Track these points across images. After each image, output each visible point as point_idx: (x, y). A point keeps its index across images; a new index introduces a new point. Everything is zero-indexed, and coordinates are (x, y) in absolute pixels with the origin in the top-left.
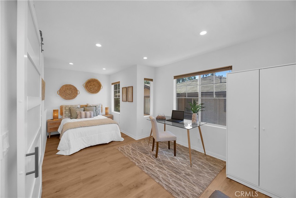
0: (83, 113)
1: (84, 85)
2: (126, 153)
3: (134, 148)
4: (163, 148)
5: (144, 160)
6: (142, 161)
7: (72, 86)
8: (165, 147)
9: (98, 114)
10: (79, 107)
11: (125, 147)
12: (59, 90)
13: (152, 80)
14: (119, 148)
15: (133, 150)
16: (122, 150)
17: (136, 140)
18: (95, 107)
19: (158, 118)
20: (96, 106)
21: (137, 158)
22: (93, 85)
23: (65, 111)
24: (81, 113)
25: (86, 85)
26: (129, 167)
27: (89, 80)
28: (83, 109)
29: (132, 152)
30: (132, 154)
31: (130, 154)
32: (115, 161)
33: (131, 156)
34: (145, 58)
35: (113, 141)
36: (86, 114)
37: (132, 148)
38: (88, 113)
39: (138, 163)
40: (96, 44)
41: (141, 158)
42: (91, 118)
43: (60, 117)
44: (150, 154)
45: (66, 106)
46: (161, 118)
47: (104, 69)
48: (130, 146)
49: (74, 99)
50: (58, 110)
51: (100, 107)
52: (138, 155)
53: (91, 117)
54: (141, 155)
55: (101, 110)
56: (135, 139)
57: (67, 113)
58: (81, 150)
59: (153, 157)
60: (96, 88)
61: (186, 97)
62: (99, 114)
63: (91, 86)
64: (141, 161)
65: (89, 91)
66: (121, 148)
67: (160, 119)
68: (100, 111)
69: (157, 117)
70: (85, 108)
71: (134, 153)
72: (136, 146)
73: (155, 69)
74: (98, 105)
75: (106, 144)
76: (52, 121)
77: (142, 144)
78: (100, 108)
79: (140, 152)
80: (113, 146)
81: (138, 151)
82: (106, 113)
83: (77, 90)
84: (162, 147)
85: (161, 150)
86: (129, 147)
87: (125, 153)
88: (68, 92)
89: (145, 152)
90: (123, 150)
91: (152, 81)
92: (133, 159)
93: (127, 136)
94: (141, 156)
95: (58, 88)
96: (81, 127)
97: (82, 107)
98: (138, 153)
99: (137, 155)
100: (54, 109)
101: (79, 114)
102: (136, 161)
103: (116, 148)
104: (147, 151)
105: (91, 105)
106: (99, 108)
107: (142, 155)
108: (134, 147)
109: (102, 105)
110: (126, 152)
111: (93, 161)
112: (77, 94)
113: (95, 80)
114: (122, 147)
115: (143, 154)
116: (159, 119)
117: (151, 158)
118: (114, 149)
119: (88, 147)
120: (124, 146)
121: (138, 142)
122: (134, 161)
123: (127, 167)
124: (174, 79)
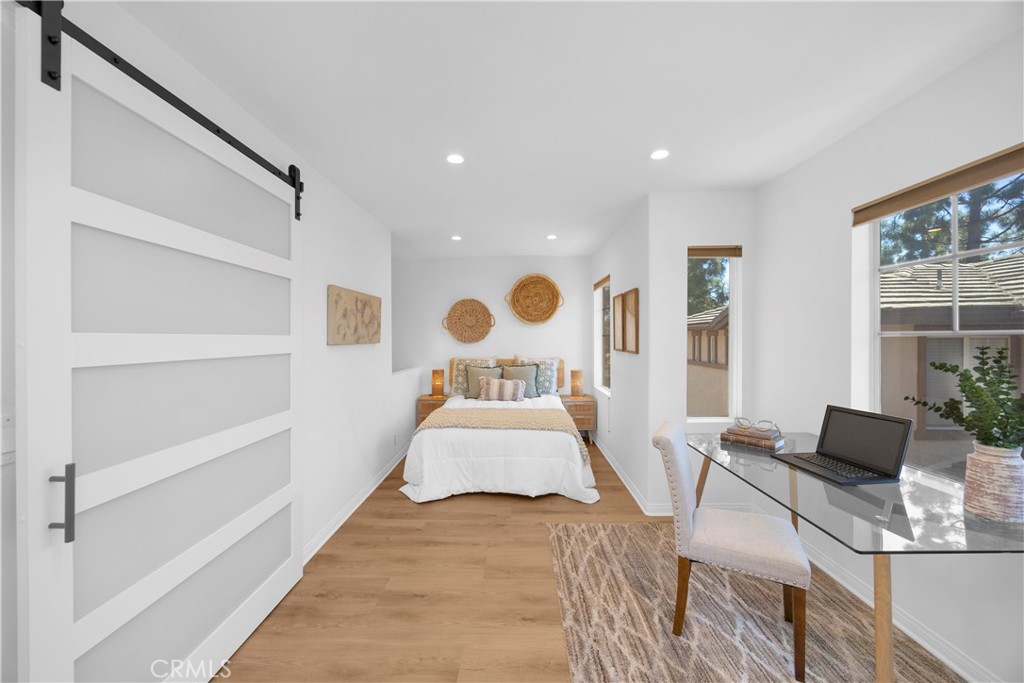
0: (495, 383)
1: (507, 299)
2: (566, 558)
3: (608, 548)
4: (751, 602)
5: (611, 621)
6: (595, 619)
7: (477, 302)
8: (767, 598)
9: (543, 392)
10: (492, 364)
11: (578, 530)
12: (446, 316)
13: (736, 251)
14: (557, 525)
15: (601, 552)
16: (559, 538)
17: (647, 513)
18: (534, 368)
19: (732, 437)
20: (537, 366)
21: (588, 593)
22: (535, 296)
23: (457, 376)
24: (488, 384)
25: (513, 297)
26: (532, 620)
27: (523, 282)
28: (499, 370)
29: (591, 562)
30: (581, 569)
31: (576, 567)
32: (509, 572)
33: (573, 575)
34: (660, 155)
35: (556, 494)
36: (501, 388)
37: (606, 542)
38: (509, 385)
39: (577, 620)
40: (446, 157)
41: (605, 600)
42: (515, 400)
43: (447, 390)
44: (657, 601)
45: (460, 361)
46: (746, 439)
47: (552, 237)
48: (602, 533)
49: (483, 341)
50: (443, 371)
51: (555, 368)
52: (604, 584)
53: (514, 398)
54: (615, 587)
55: (554, 380)
56: (643, 509)
57: (460, 379)
58: (453, 496)
59: (660, 619)
60: (544, 305)
61: (950, 327)
62: (548, 393)
63: (528, 301)
64: (595, 614)
65: (521, 316)
66: (566, 528)
67: (744, 442)
68: (550, 382)
69: (730, 432)
70: (507, 369)
71: (593, 569)
72: (625, 543)
73: (755, 193)
74: (548, 361)
75: (527, 498)
76: (430, 398)
77: (654, 542)
78: (552, 371)
79: (621, 576)
80: (545, 512)
81: (617, 568)
82: (573, 391)
83: (489, 315)
84: (752, 592)
85: (730, 608)
86: (593, 533)
87: (562, 553)
88: (469, 320)
89: (645, 582)
90: (564, 538)
91: (740, 255)
92: (571, 593)
93: (621, 489)
94: (608, 594)
95: (444, 310)
96: (456, 427)
97: (500, 364)
98: (608, 574)
99: (598, 585)
100: (435, 369)
101: (485, 387)
102: (573, 605)
103: (549, 525)
104: (653, 582)
105: (526, 361)
106: (549, 373)
107: (620, 592)
108: (616, 541)
109: (562, 362)
110: (568, 552)
111: (453, 543)
112: (490, 325)
113: (538, 277)
114: (570, 525)
115: (627, 589)
116: (737, 442)
117: (647, 620)
118: (541, 524)
119: (475, 494)
120: (580, 526)
121: (646, 528)
122: (567, 604)
123: (527, 616)
124: (856, 223)
